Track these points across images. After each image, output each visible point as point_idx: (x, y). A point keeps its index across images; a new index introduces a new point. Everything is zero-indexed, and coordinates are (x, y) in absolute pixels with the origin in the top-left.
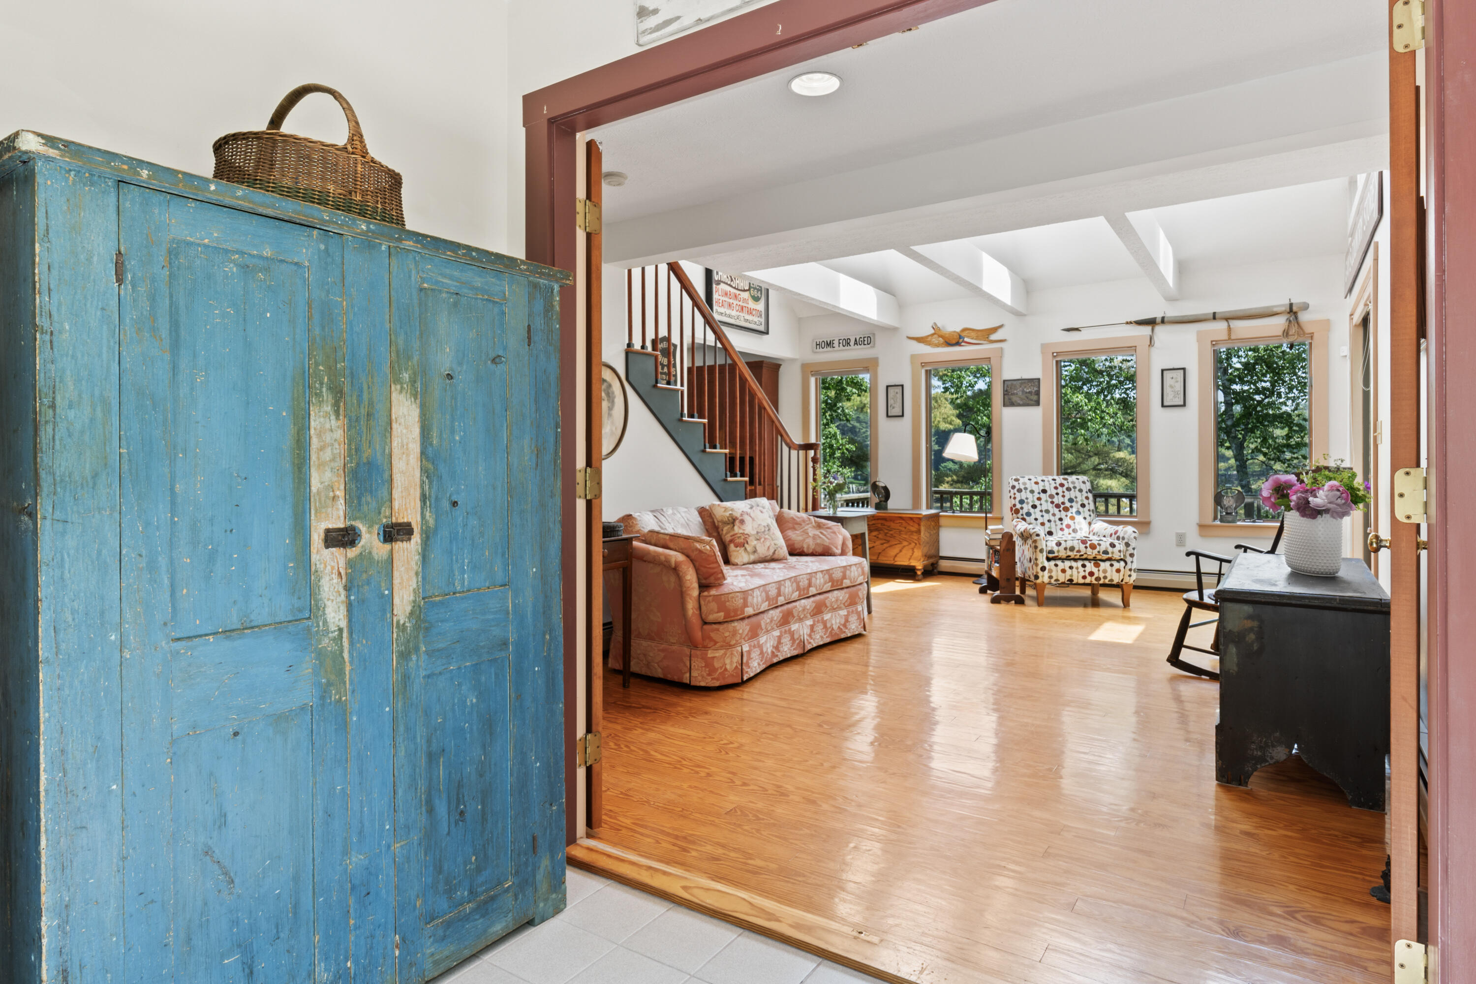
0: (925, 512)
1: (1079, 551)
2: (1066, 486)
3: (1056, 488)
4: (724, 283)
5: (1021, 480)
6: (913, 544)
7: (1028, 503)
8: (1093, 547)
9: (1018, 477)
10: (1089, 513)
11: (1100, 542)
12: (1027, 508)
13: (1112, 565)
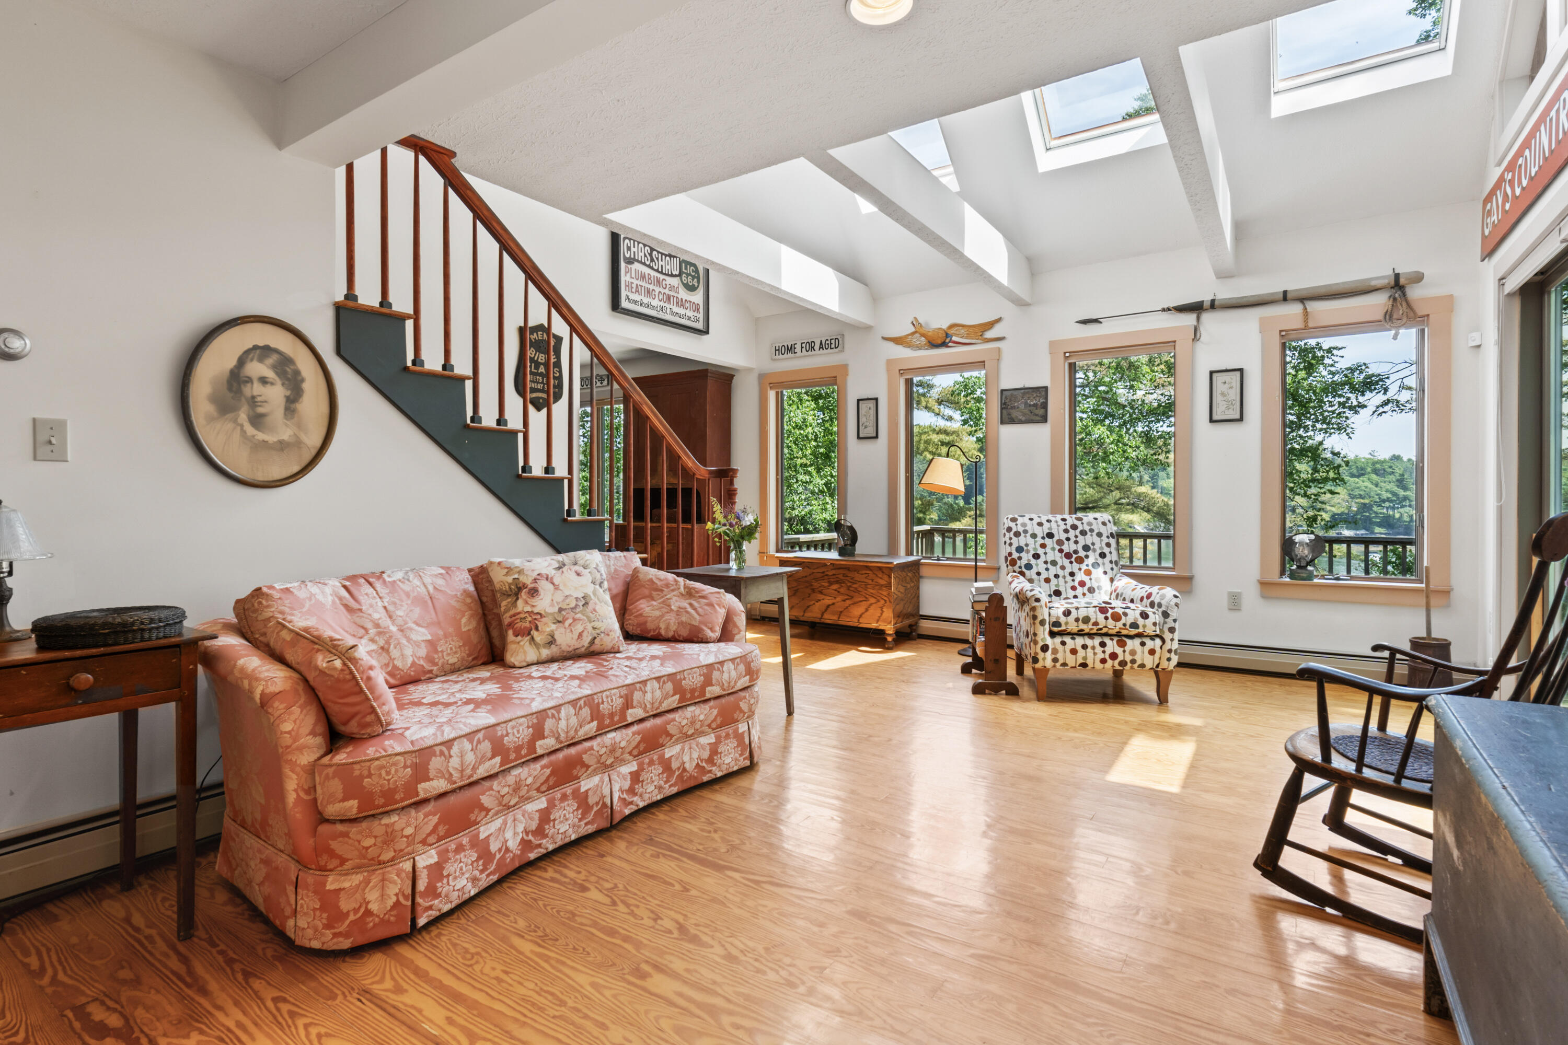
0: (902, 558)
1: (1096, 624)
2: (1080, 528)
3: (1066, 531)
4: (640, 262)
5: (1020, 520)
6: (882, 602)
7: (1028, 552)
8: (1116, 617)
9: (1016, 516)
10: (1110, 566)
11: (1127, 611)
12: (1026, 557)
13: (1143, 644)
